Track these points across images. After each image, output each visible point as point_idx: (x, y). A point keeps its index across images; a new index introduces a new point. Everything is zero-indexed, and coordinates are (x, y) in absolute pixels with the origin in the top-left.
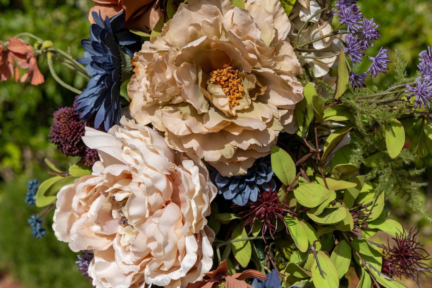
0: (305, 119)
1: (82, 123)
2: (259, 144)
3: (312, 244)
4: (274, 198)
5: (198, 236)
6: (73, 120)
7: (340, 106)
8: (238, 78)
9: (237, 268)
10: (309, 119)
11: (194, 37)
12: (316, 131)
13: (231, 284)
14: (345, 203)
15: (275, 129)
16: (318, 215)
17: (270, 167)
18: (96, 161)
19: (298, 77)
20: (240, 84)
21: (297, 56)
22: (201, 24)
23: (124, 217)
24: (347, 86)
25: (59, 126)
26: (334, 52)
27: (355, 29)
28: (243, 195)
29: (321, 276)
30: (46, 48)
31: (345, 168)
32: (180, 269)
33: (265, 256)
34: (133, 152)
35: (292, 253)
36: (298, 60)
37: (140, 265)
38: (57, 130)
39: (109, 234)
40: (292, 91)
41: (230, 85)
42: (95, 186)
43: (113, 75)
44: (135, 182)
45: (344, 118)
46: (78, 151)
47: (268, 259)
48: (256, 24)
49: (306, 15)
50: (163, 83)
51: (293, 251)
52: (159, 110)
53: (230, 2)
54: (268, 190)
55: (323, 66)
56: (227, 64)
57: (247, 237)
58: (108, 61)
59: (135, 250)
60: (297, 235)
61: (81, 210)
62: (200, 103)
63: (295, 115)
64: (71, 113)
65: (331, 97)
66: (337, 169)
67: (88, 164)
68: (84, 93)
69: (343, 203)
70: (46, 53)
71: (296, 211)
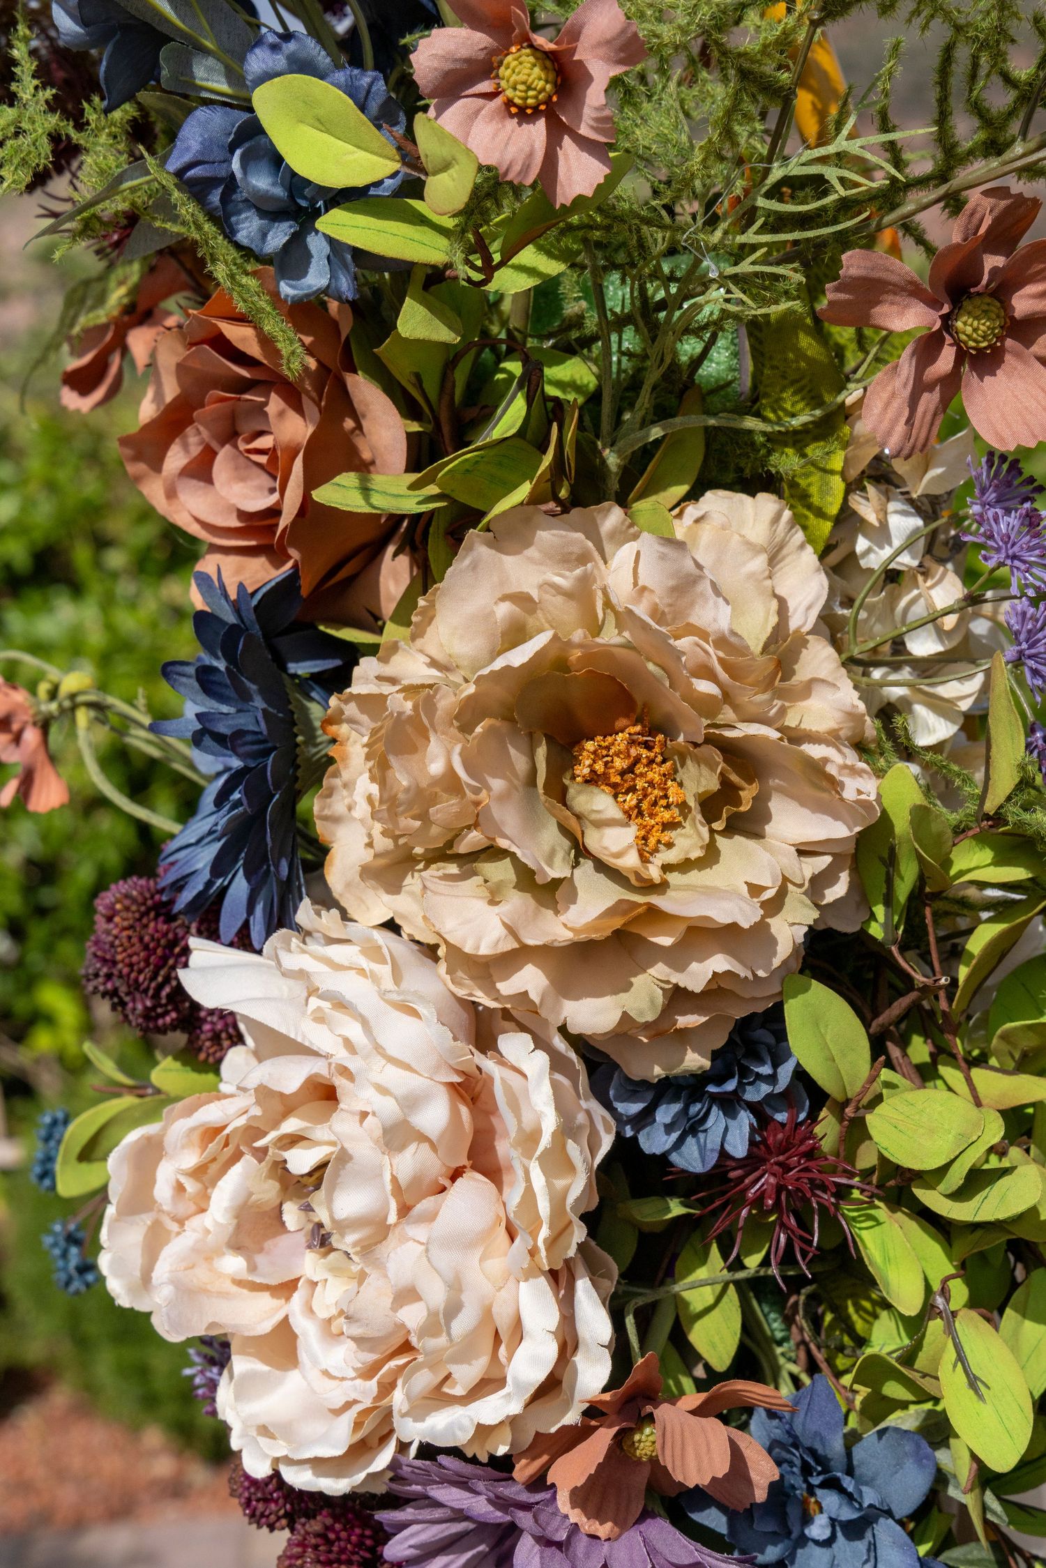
0: (889, 882)
1: (183, 925)
2: (743, 972)
3: (936, 1286)
4: (802, 1142)
5: (560, 1278)
6: (156, 918)
7: (1004, 833)
8: (664, 761)
9: (700, 1372)
10: (902, 878)
11: (515, 635)
12: (929, 920)
13: (673, 1432)
14: (1039, 1146)
15: (791, 920)
16: (949, 1192)
17: (784, 1044)
18: (234, 1044)
19: (860, 747)
20: (674, 780)
21: (852, 680)
22: (535, 594)
23: (320, 1225)
24: (1022, 767)
25: (110, 938)
26: (973, 661)
27: (1038, 583)
28: (701, 1136)
29: (971, 1392)
30: (72, 696)
31: (1031, 1034)
32: (508, 1389)
33: (788, 1328)
34: (338, 1016)
35: (876, 1317)
36: (856, 694)
37: (376, 1379)
38: (105, 951)
39: (273, 1282)
40: (838, 793)
41: (640, 784)
42: (225, 1127)
43: (269, 769)
44: (347, 1111)
45: (1018, 873)
46: (174, 1015)
47: (798, 1338)
48: (713, 584)
49: (876, 548)
50: (418, 786)
51: (878, 1310)
52: (416, 874)
53: (625, 520)
54: (781, 1117)
55: (942, 707)
56: (627, 716)
57: (725, 1271)
58: (252, 728)
59: (356, 1331)
60: (887, 1259)
61: (184, 1208)
62: (546, 848)
63: (856, 872)
64: (148, 895)
65: (972, 807)
66: (1005, 1037)
67: (208, 1055)
68: (187, 832)
69: (1032, 1147)
70: (73, 709)
71: (878, 1181)
